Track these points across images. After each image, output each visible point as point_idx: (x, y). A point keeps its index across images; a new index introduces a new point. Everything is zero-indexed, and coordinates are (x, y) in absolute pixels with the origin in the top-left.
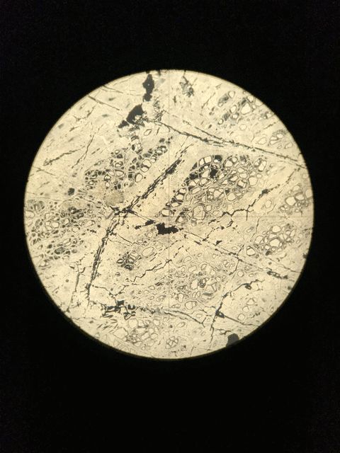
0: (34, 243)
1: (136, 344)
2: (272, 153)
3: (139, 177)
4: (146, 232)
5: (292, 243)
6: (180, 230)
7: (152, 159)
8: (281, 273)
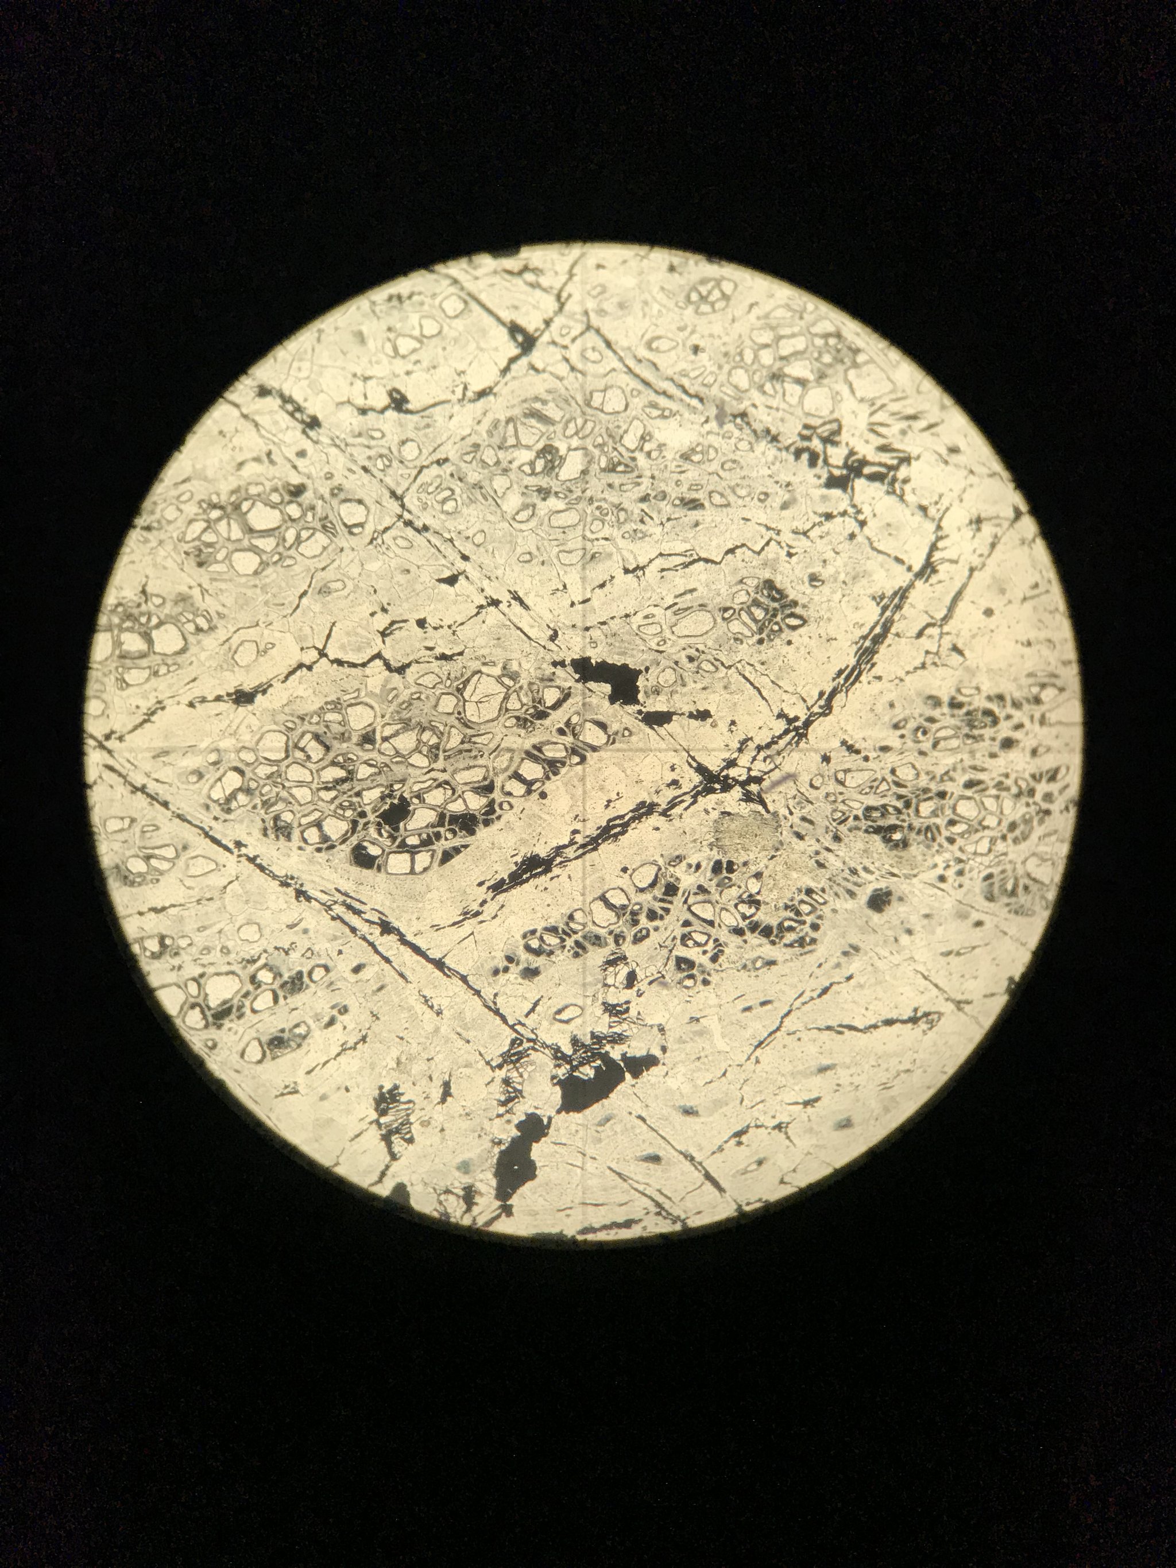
0: (1057, 771)
1: (831, 329)
2: (181, 817)
3: (645, 876)
4: (677, 692)
5: (206, 498)
6: (564, 661)
7: (579, 924)
8: (276, 412)
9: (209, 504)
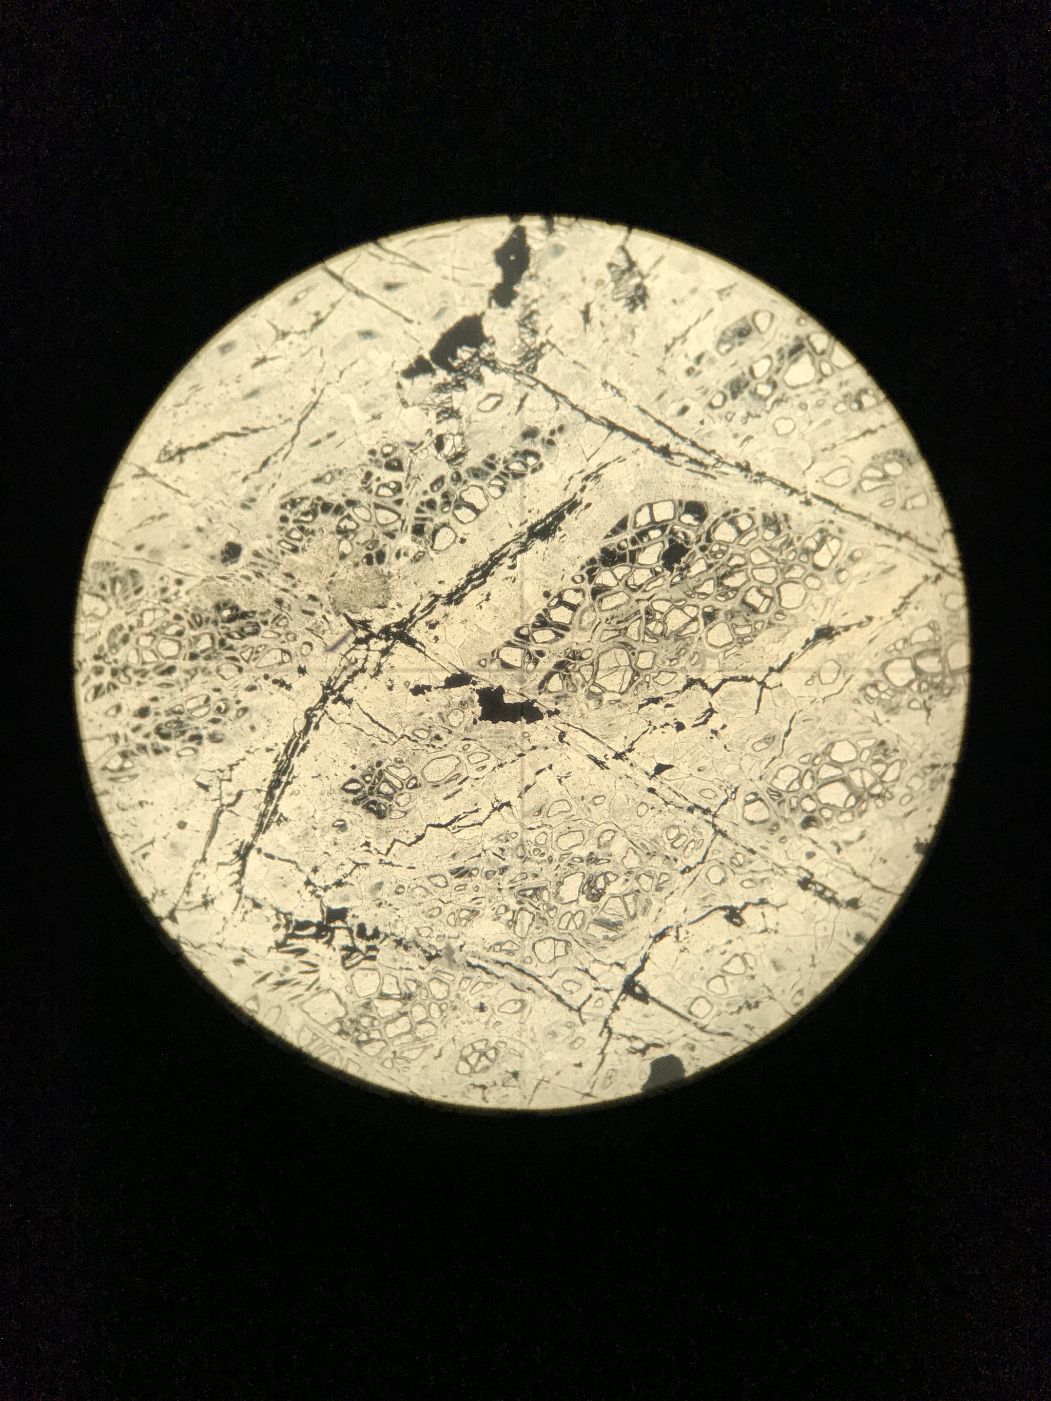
0: (96, 696)
1: (366, 1048)
2: (862, 518)
3: (444, 538)
4: (445, 707)
5: (887, 802)
6: (549, 716)
7: (494, 486)
8: (839, 887)
9: (884, 797)
